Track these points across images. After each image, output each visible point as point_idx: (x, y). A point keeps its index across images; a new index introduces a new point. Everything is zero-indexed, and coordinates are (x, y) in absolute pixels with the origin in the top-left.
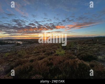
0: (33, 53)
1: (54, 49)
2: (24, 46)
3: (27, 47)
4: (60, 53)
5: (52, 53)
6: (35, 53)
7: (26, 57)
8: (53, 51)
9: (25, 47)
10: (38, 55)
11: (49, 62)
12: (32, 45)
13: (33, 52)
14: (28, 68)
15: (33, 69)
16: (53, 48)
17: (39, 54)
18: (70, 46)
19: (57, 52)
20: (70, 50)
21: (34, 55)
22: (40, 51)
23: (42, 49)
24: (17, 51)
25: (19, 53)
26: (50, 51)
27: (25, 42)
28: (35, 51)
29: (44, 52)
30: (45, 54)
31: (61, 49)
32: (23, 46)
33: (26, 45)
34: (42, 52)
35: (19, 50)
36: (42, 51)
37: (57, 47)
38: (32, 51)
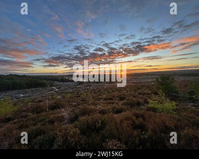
0: (102, 99)
2: (88, 85)
3: (91, 88)
4: (160, 106)
5: (139, 104)
6: (105, 99)
7: (93, 104)
8: (141, 101)
10: (110, 103)
11: (137, 122)
13: (101, 97)
14: (98, 123)
15: (107, 127)
17: (113, 101)
22: (113, 96)
25: (82, 96)
26: (134, 99)
28: (104, 96)
29: (122, 99)
34: (118, 98)
36: (117, 97)
38: (100, 95)
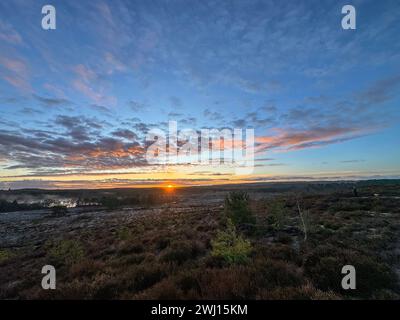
1: (203, 233)
2: (83, 218)
3: (91, 224)
5: (195, 253)
6: (124, 252)
9: (82, 225)
12: (113, 214)
13: (113, 247)
16: (200, 229)
17: (141, 255)
18: (271, 220)
19: (219, 248)
20: (271, 239)
21: (117, 261)
22: (145, 242)
23: (152, 234)
24: (48, 243)
27: (86, 200)
28: (123, 243)
29: (163, 245)
30: (166, 259)
31: (234, 233)
32: (78, 219)
33: (89, 214)
34: (154, 245)
35: (58, 235)
36: (154, 241)
37: (216, 223)
38: (111, 242)
